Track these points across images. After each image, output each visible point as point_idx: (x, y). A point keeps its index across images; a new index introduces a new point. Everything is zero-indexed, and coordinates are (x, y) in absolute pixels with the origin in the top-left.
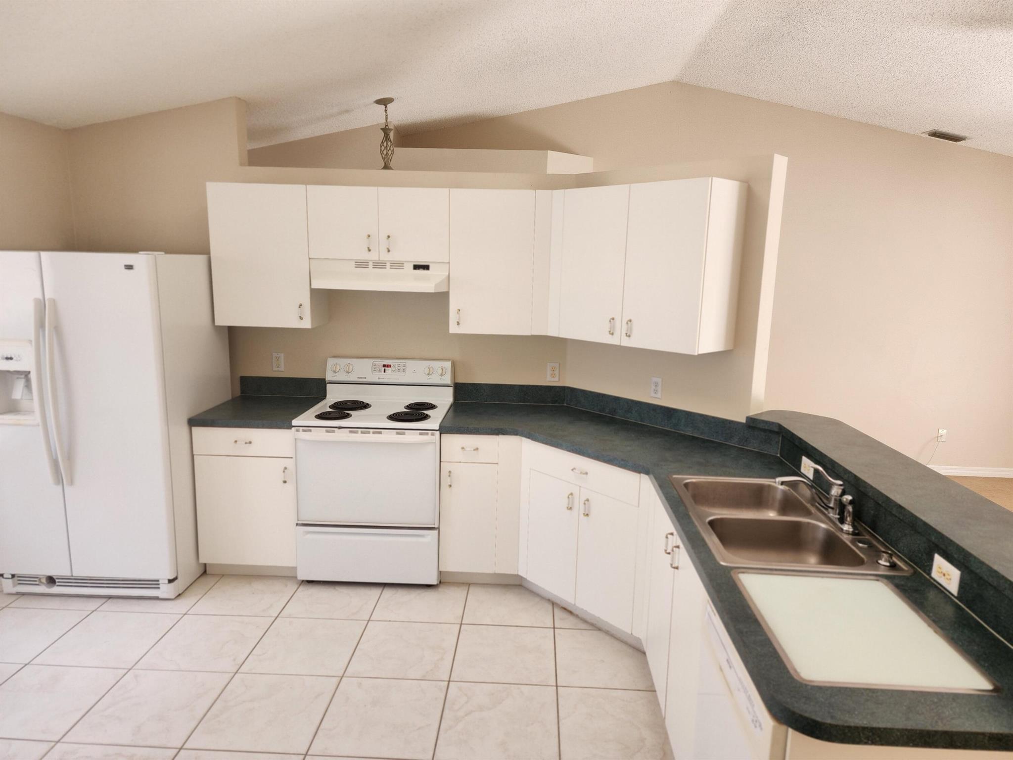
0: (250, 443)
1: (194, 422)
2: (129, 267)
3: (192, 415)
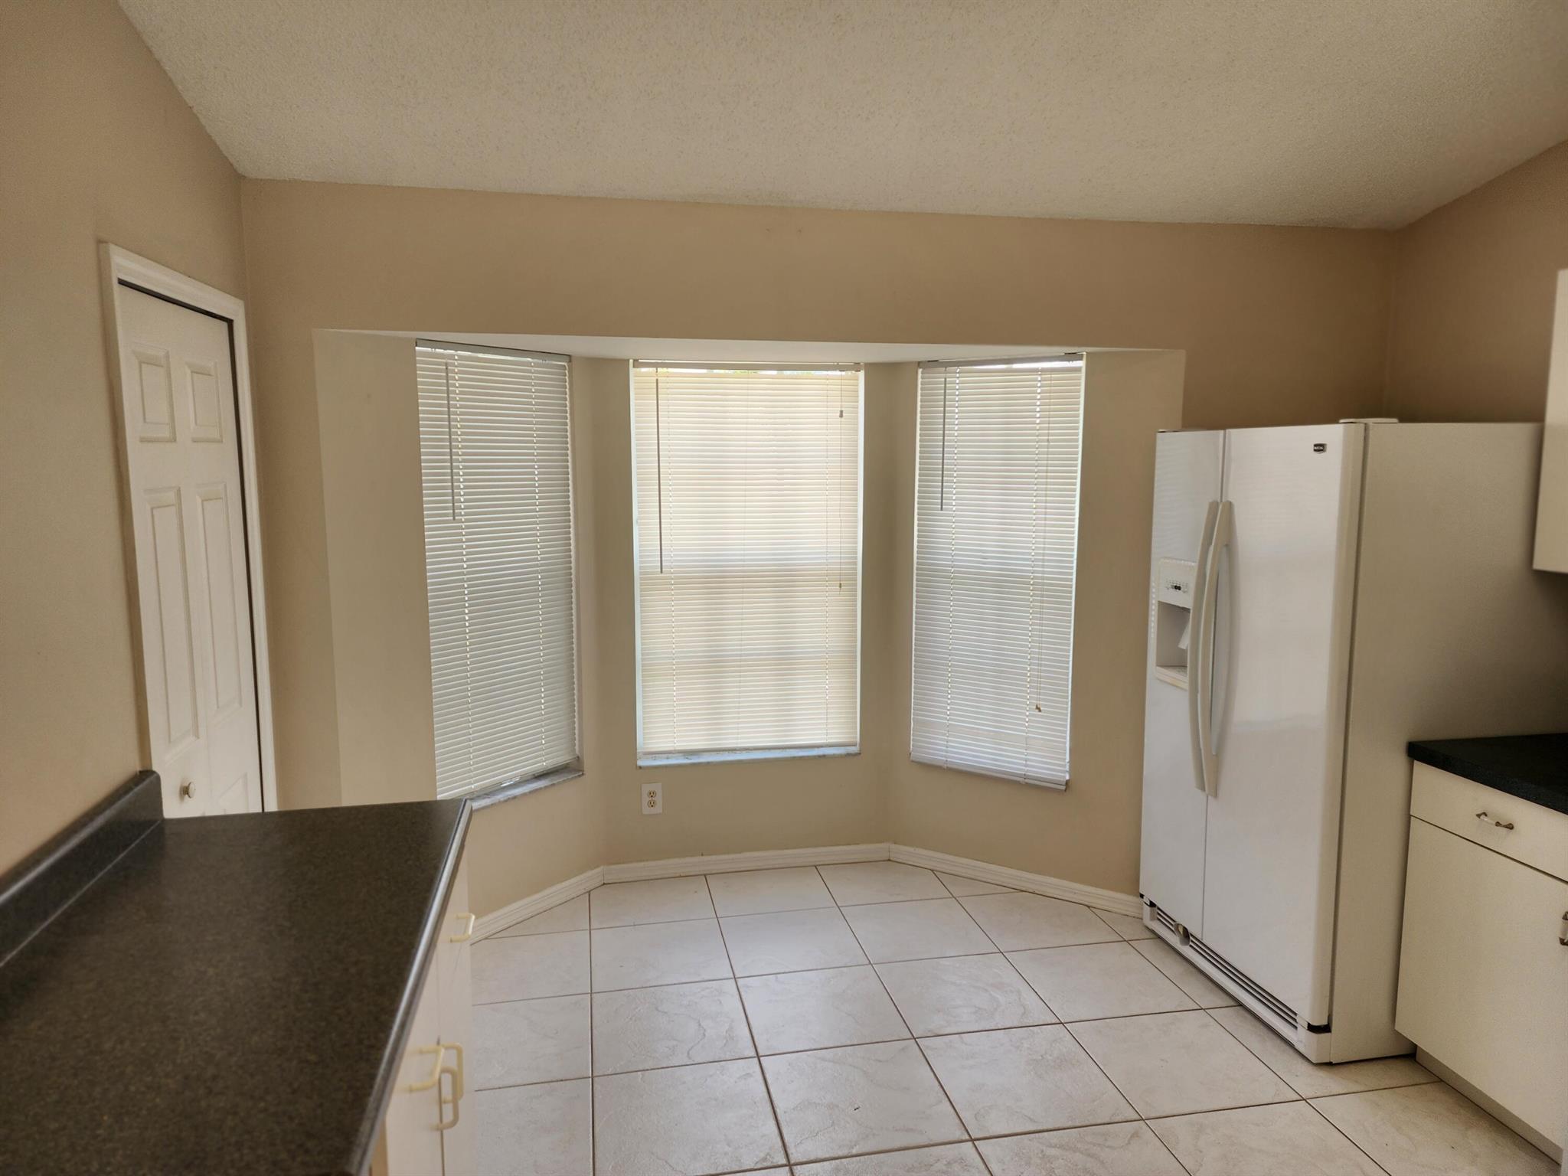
0: (1510, 827)
1: (1420, 752)
2: (1320, 448)
3: (1414, 739)
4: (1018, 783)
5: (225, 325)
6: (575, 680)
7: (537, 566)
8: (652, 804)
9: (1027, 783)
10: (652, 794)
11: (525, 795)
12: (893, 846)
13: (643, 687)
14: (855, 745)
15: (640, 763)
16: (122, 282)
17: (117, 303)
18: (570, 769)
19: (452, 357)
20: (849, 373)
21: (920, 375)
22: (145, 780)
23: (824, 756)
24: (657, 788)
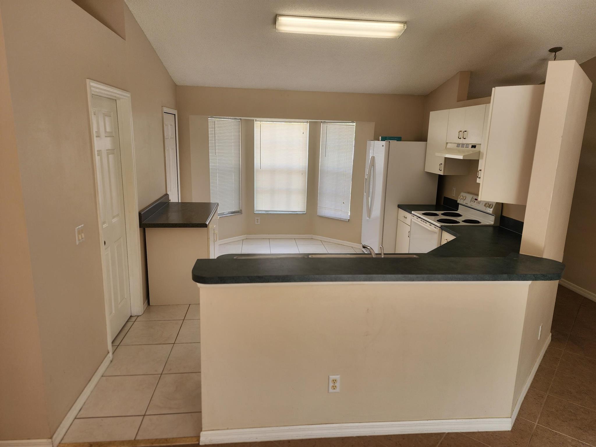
0: (406, 218)
2: (383, 146)
3: (399, 204)
4: (339, 220)
5: (174, 115)
6: (241, 192)
7: (233, 166)
8: (257, 222)
9: (341, 220)
10: (257, 220)
11: (229, 216)
12: (313, 236)
13: (256, 195)
14: (305, 212)
15: (255, 213)
16: (164, 112)
17: (164, 116)
18: (239, 212)
19: (216, 120)
20: (305, 123)
21: (322, 125)
22: (167, 195)
23: (297, 214)
24: (259, 218)
